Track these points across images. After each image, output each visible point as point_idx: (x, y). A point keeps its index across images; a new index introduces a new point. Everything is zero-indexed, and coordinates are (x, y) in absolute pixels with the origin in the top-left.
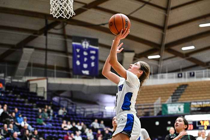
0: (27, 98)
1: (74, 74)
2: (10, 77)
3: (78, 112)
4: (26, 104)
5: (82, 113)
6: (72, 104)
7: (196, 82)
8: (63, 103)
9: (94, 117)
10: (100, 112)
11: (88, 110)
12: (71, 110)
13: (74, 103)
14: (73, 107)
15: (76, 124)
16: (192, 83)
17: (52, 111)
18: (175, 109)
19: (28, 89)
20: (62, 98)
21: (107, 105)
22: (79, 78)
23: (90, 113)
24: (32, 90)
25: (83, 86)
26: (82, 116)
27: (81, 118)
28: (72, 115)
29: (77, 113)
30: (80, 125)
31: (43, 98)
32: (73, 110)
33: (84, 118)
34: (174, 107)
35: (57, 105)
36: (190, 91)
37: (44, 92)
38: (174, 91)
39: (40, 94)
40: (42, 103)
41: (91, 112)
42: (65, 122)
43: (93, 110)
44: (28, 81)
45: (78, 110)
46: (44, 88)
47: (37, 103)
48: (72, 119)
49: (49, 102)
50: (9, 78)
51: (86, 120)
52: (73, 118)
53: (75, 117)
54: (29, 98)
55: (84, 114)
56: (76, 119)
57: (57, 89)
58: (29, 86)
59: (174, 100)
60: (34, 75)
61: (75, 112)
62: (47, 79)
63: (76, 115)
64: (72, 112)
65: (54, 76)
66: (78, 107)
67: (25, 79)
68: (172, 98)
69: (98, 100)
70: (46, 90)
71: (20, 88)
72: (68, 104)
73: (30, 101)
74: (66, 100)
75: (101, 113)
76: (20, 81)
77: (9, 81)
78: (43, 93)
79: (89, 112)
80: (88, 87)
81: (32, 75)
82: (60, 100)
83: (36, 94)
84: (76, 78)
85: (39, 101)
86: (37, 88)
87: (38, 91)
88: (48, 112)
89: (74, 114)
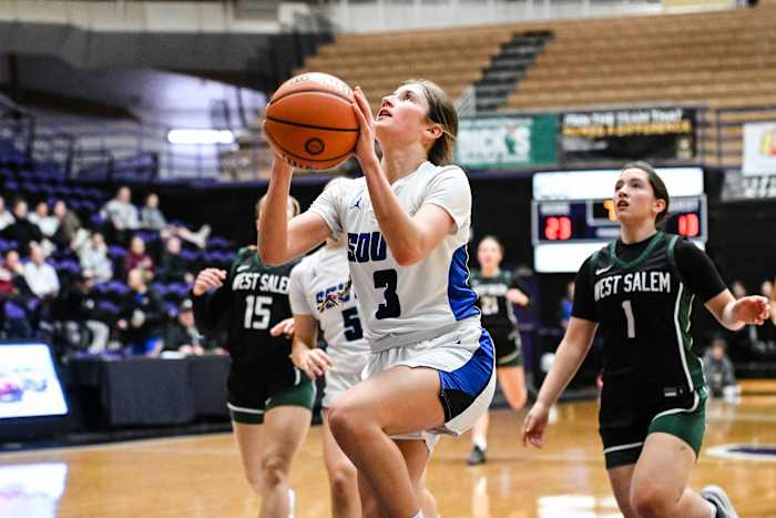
3: (42, 152)
5: (60, 157)
6: (17, 115)
7: (588, 22)
9: (116, 176)
10: (141, 154)
11: (87, 143)
12: (9, 144)
13: (23, 110)
14: (17, 130)
16: (569, 23)
18: (489, 142)
21: (175, 121)
23: (96, 159)
25: (67, 30)
26: (63, 170)
27: (53, 182)
28: (12, 166)
29: (37, 157)
30: (51, 213)
32: (20, 146)
33: (70, 183)
34: (486, 134)
36: (560, 64)
38: (487, 63)
41: (103, 152)
43: (110, 142)
45: (39, 145)
48: (12, 185)
51: (79, 191)
52: (20, 180)
53: (24, 173)
55: (68, 164)
56: (32, 188)
59: (486, 101)
61: (29, 150)
63: (30, 165)
64: (17, 152)
66: (40, 130)
68: (479, 95)
69: (136, 100)
75: (147, 161)
79: (92, 152)
80: (90, 35)
89: (21, 160)
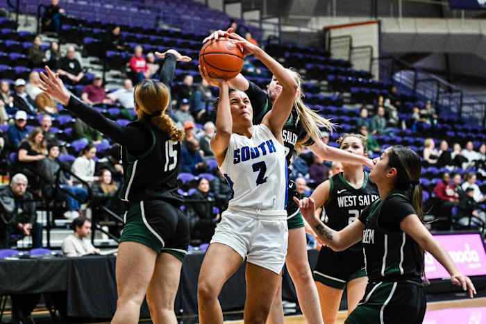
0: (325, 79)
1: (452, 7)
2: (276, 20)
3: (467, 113)
4: (324, 95)
5: (479, 116)
6: (450, 90)
8: (425, 89)
12: (448, 108)
13: (454, 87)
14: (450, 99)
15: (463, 147)
17: (395, 114)
19: (328, 54)
20: (421, 76)
22: (467, 17)
24: (339, 53)
26: (480, 124)
27: (475, 131)
28: (450, 122)
29: (465, 115)
31: (368, 75)
32: (454, 109)
35: (408, 94)
37: (372, 60)
39: (360, 65)
40: (367, 90)
42: (431, 142)
44: (327, 29)
45: (465, 109)
46: (371, 48)
47: (354, 90)
48: (451, 134)
49: (386, 87)
50: (274, 24)
52: (455, 130)
53: (456, 126)
54: (331, 77)
56: (463, 135)
57: (405, 49)
58: (330, 44)
60: (342, 12)
61: (460, 112)
62: (379, 23)
63: (461, 121)
64: (451, 113)
65: (396, 15)
66: (465, 101)
67: (318, 24)
70: (376, 54)
71: (304, 51)
72: (439, 93)
73: (333, 86)
74: (432, 80)
76: (303, 30)
77: (275, 31)
78: (368, 61)
81: (335, 12)
82: (416, 81)
83: (348, 64)
84: (459, 16)
85: (358, 84)
86: (351, 48)
87: (354, 56)
88: (387, 115)
89: (455, 118)
